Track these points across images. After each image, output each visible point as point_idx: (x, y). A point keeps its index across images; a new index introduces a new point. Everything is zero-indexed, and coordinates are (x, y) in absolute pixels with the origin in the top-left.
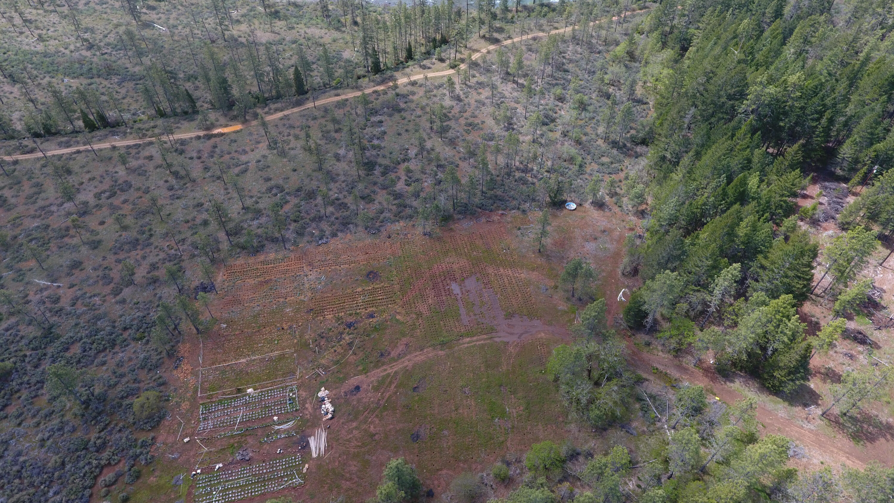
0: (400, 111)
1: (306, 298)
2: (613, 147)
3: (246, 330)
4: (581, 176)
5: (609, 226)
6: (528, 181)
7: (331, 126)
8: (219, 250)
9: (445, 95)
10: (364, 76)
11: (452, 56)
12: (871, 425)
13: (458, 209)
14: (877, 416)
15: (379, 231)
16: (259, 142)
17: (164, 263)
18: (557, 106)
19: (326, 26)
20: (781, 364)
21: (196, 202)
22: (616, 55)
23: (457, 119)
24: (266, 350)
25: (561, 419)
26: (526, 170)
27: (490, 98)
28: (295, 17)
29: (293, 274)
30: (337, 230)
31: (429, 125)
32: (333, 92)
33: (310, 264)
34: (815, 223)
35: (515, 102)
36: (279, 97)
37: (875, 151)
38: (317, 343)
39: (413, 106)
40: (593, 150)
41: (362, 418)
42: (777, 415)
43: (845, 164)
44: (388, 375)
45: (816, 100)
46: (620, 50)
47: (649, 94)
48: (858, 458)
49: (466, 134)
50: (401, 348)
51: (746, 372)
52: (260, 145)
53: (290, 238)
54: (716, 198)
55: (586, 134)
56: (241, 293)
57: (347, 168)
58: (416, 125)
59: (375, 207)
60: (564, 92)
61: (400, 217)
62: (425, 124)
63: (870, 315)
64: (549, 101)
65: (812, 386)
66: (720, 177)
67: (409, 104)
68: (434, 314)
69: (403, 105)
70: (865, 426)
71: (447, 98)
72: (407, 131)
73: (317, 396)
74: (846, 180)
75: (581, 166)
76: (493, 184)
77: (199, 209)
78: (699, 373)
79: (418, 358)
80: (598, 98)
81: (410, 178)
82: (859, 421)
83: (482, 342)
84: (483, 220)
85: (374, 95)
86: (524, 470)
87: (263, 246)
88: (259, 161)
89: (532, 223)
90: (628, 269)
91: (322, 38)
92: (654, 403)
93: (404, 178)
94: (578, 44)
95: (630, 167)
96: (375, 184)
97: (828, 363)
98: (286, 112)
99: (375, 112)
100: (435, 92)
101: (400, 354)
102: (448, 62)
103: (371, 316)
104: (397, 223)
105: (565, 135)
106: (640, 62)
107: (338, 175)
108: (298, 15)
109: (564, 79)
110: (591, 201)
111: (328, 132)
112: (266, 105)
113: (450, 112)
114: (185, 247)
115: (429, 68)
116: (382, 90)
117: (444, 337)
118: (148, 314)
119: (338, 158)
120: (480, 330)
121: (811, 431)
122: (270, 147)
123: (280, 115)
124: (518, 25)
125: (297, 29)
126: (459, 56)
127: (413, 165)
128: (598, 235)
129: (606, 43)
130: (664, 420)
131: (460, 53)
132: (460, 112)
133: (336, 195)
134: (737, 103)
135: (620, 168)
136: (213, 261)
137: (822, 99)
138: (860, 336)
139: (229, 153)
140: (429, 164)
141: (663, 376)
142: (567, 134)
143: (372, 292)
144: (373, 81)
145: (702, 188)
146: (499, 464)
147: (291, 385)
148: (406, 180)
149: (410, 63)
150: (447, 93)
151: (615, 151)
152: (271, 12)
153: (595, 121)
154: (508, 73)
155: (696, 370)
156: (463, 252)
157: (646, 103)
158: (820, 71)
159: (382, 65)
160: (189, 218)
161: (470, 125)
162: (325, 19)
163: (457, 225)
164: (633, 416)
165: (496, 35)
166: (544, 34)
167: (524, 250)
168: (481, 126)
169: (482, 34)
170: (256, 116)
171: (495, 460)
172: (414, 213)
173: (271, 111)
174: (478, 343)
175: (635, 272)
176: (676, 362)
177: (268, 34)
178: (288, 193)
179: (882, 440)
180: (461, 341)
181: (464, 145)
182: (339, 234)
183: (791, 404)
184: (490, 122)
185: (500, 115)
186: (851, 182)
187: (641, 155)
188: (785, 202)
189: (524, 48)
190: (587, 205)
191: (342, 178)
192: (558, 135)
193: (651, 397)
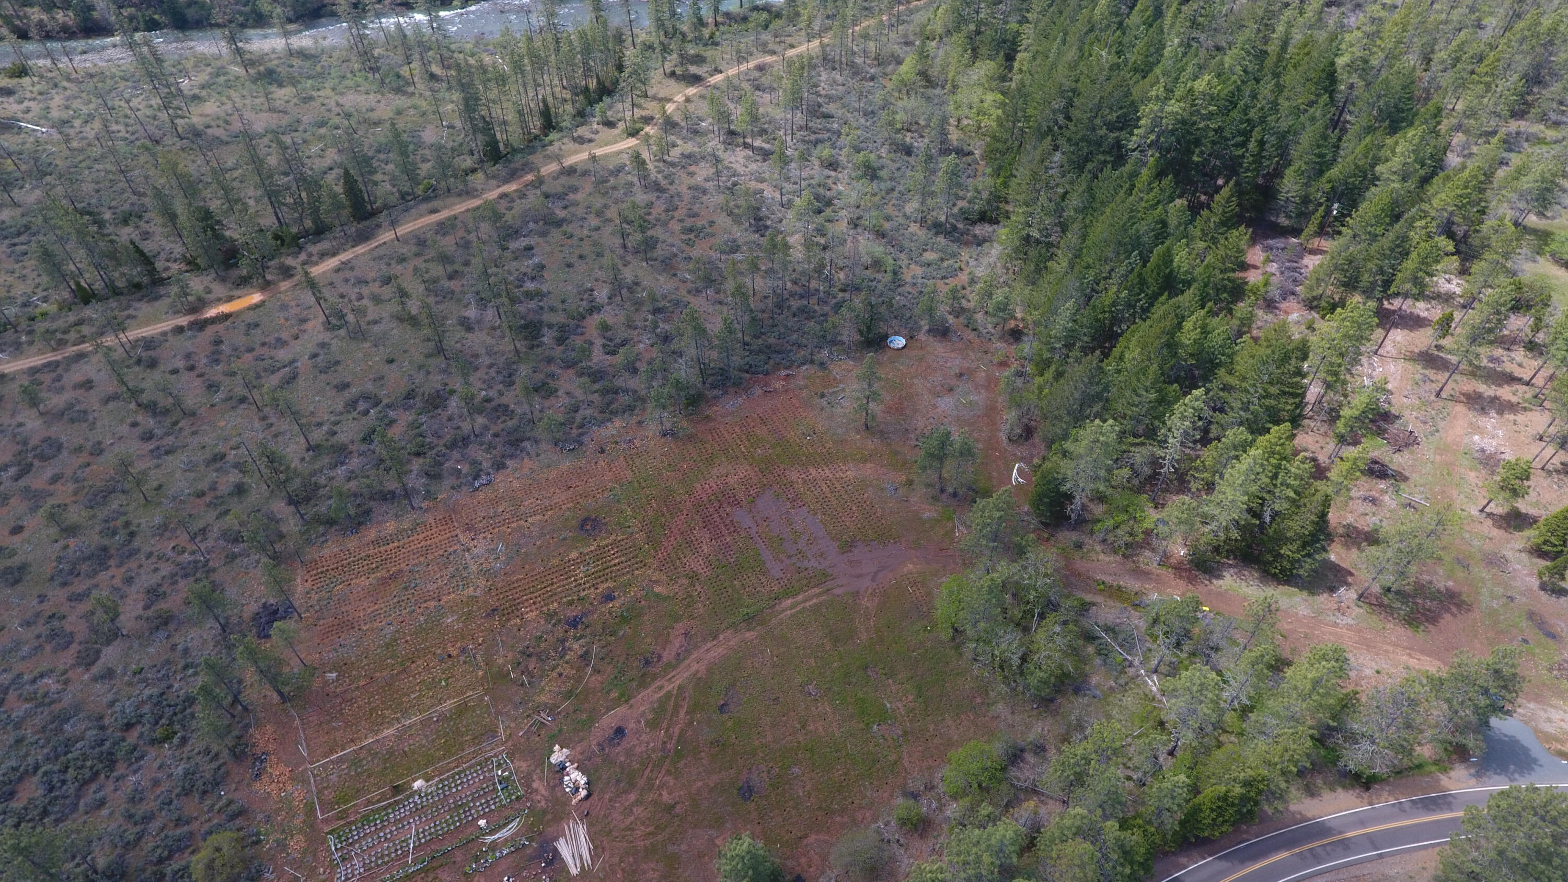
0: (559, 223)
1: (479, 591)
2: (937, 234)
3: (378, 674)
4: (900, 290)
5: (966, 365)
6: (815, 311)
7: (437, 270)
8: (281, 536)
9: (631, 184)
10: (474, 171)
11: (628, 114)
12: (1426, 598)
13: (710, 380)
14: (1431, 582)
15: (581, 444)
16: (304, 321)
17: (176, 582)
18: (829, 177)
19: (374, 87)
20: (1289, 534)
21: (208, 454)
22: (902, 81)
23: (665, 224)
24: (428, 702)
25: (979, 700)
26: (807, 294)
27: (713, 180)
28: (309, 78)
29: (441, 552)
30: (503, 456)
31: (618, 241)
32: (424, 207)
33: (469, 528)
34: (1270, 305)
35: (757, 180)
36: (320, 231)
37: (1329, 182)
38: (522, 667)
39: (580, 211)
40: (906, 243)
41: (641, 782)
42: (1297, 614)
43: (1291, 207)
44: (669, 695)
45: (1235, 114)
46: (908, 68)
47: (970, 137)
48: (1423, 652)
49: (687, 249)
50: (677, 642)
51: (1235, 558)
52: (309, 326)
53: (417, 486)
54: (1130, 291)
55: (888, 218)
56: (348, 608)
57: (489, 340)
58: (595, 244)
59: (561, 401)
60: (833, 152)
61: (611, 413)
62: (610, 240)
63: (1381, 432)
64: (815, 171)
65: (1333, 557)
66: (1128, 257)
67: (572, 209)
68: (719, 571)
69: (561, 214)
70: (1420, 601)
71: (637, 188)
72: (581, 257)
73: (550, 763)
74: (1296, 232)
75: (895, 273)
76: (757, 326)
77: (218, 465)
78: (1167, 574)
79: (712, 654)
80: (892, 155)
81: (611, 340)
82: (1409, 596)
83: (815, 601)
84: (758, 391)
85: (502, 201)
86: (943, 801)
87: (368, 512)
88: (315, 356)
89: (841, 382)
90: (1018, 431)
91: (372, 110)
92: (1115, 639)
93: (599, 342)
94: (834, 69)
95: (972, 263)
96: (550, 360)
97: (1345, 518)
98: (344, 257)
99: (516, 233)
100: (612, 181)
101: (679, 654)
102: (621, 125)
103: (608, 597)
104: (609, 424)
105: (856, 226)
106: (943, 87)
107: (476, 356)
108: (314, 73)
109: (828, 131)
110: (927, 327)
111: (435, 281)
112: (301, 248)
113: (649, 214)
114: (210, 543)
115: (590, 141)
116: (515, 191)
117: (747, 607)
118: (170, 687)
119: (467, 325)
120: (805, 582)
121: (1350, 627)
122: (329, 326)
123: (333, 262)
124: (725, 46)
125: (321, 100)
126: (638, 113)
127: (608, 315)
128: (954, 382)
129: (880, 61)
130: (1136, 663)
131: (640, 106)
132: (667, 211)
133: (484, 393)
134: (1123, 134)
135: (956, 266)
136: (277, 558)
137: (1245, 112)
138: (1376, 467)
139: (251, 350)
140: (637, 310)
141: (1116, 593)
142: (858, 222)
143: (598, 556)
144: (494, 177)
145: (1105, 279)
146: (900, 801)
147: (496, 756)
148: (604, 346)
149: (553, 136)
150: (635, 180)
151: (941, 239)
152: (259, 73)
153: (896, 194)
154: (732, 133)
155: (1163, 571)
156: (738, 453)
157: (970, 153)
158: (1230, 69)
159: (501, 145)
160: (203, 485)
161: (691, 230)
162: (370, 76)
163: (715, 408)
164: (1087, 668)
165: (693, 69)
166: (774, 58)
167: (840, 431)
168: (709, 230)
169: (668, 71)
170: (287, 272)
171: (892, 796)
172: (635, 400)
173: (314, 258)
174: (808, 604)
175: (1028, 432)
176: (1130, 565)
177: (264, 116)
178: (389, 406)
179: (1447, 616)
180: (777, 607)
181: (691, 266)
182: (509, 462)
183: (1312, 593)
184: (723, 221)
185: (738, 207)
186: (1304, 233)
187: (985, 241)
188: (1229, 279)
189: (746, 86)
190: (922, 336)
191: (485, 360)
192: (842, 226)
193: (1108, 629)
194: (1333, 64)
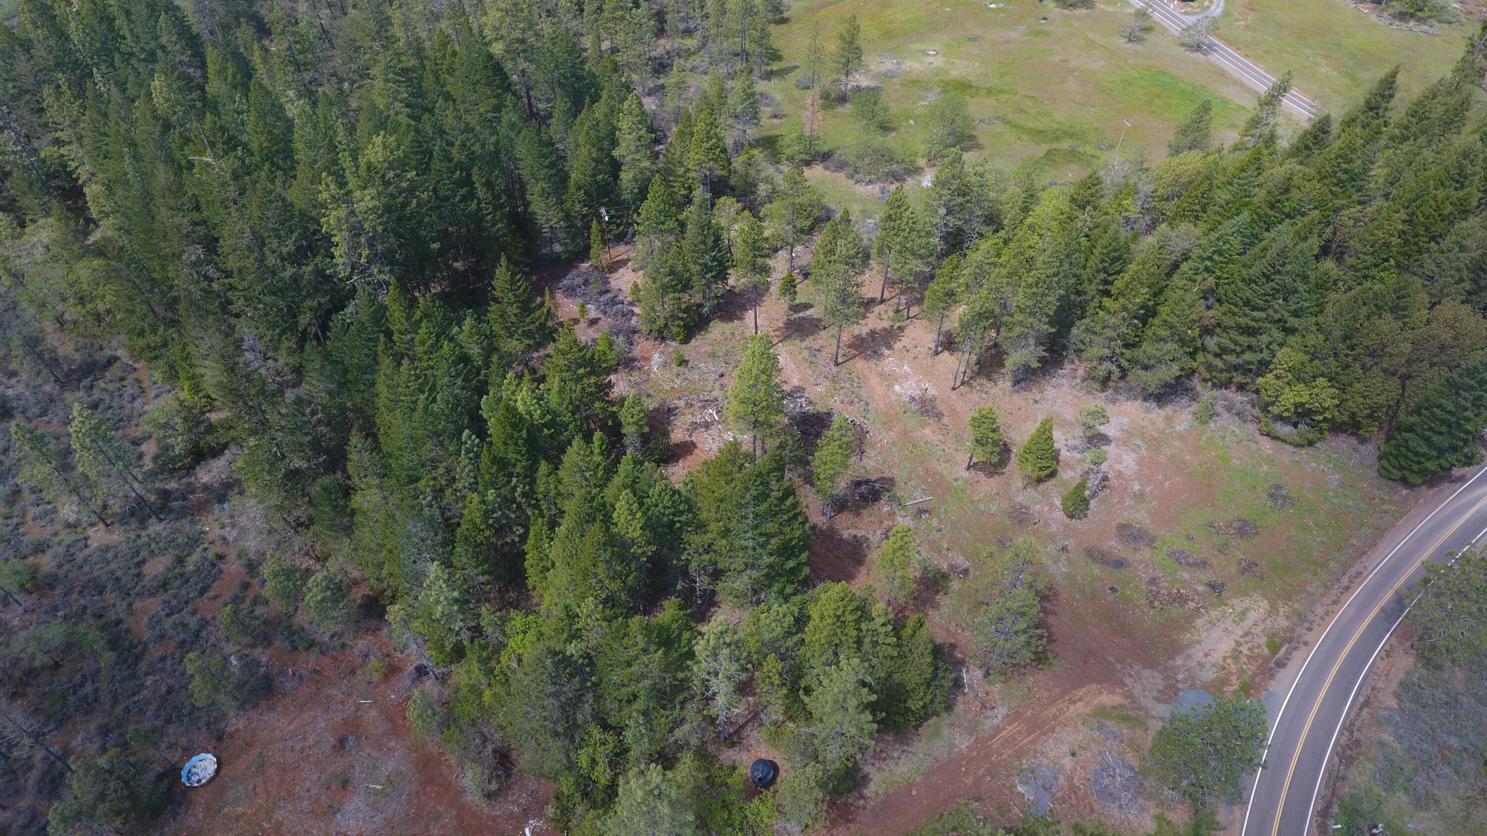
2: (143, 523)
5: (338, 718)
34: (627, 362)
40: (101, 573)
42: (961, 753)
43: (561, 234)
48: (1074, 685)
55: (39, 550)
66: (460, 444)
74: (582, 255)
75: (114, 641)
95: (229, 534)
110: (232, 701)
121: (1010, 719)
128: (339, 764)
134: (320, 263)
135: (209, 556)
138: (863, 489)
151: (155, 528)
183: (950, 709)
186: (593, 252)
187: (226, 489)
194: (490, 57)
